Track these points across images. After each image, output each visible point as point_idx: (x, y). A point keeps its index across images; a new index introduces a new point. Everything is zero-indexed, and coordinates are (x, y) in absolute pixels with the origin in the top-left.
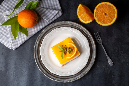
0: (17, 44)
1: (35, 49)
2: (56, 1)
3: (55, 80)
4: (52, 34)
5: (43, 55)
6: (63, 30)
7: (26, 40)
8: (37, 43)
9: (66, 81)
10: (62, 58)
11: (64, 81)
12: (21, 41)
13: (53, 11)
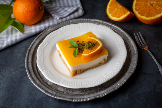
0: (3, 44)
1: (30, 50)
2: (76, 1)
3: (55, 95)
4: (63, 31)
5: (42, 56)
6: (81, 27)
7: (18, 42)
8: (35, 42)
9: (77, 99)
10: (75, 56)
11: (73, 99)
12: (9, 40)
13: (69, 9)
